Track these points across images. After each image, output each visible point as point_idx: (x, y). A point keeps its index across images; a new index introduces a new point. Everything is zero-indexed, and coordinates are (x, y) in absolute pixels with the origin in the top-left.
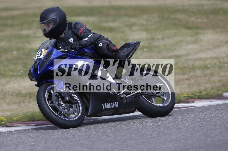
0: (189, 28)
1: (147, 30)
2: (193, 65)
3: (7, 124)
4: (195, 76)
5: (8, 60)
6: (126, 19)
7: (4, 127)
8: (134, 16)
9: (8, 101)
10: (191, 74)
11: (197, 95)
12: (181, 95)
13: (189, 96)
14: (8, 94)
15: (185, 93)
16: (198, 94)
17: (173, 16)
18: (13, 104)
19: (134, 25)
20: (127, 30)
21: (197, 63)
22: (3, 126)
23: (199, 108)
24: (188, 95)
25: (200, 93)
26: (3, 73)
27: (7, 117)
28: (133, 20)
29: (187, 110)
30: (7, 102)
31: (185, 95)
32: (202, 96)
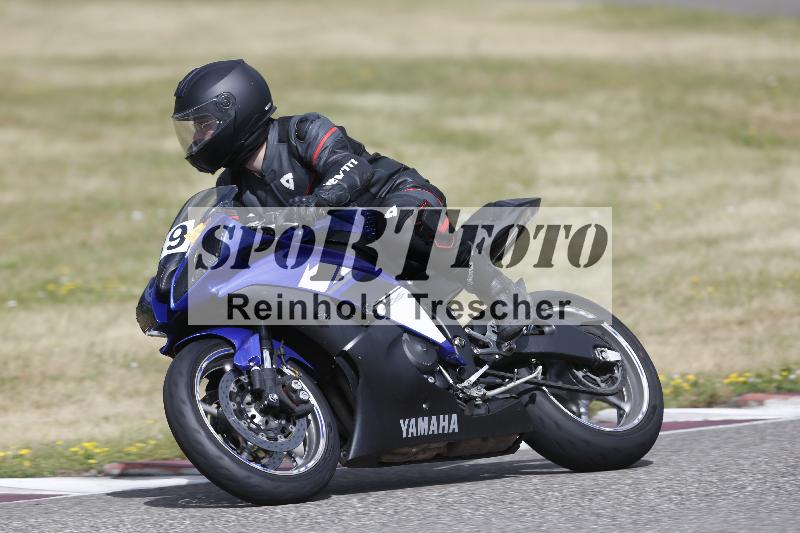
0: (748, 142)
1: (602, 147)
2: (761, 273)
3: (107, 467)
4: (771, 313)
5: (114, 242)
6: (529, 105)
7: (95, 476)
8: (558, 94)
9: (110, 385)
10: (756, 304)
11: (776, 381)
12: (718, 377)
13: (745, 383)
14: (111, 361)
15: (733, 372)
16: (777, 377)
17: (692, 100)
18: (129, 396)
19: (556, 126)
20: (531, 143)
21: (776, 267)
22: (93, 472)
23: (779, 426)
24: (742, 379)
25: (785, 373)
26: (97, 286)
27: (107, 443)
28: (553, 109)
29: (738, 431)
30: (109, 388)
31: (733, 378)
32: (792, 382)
